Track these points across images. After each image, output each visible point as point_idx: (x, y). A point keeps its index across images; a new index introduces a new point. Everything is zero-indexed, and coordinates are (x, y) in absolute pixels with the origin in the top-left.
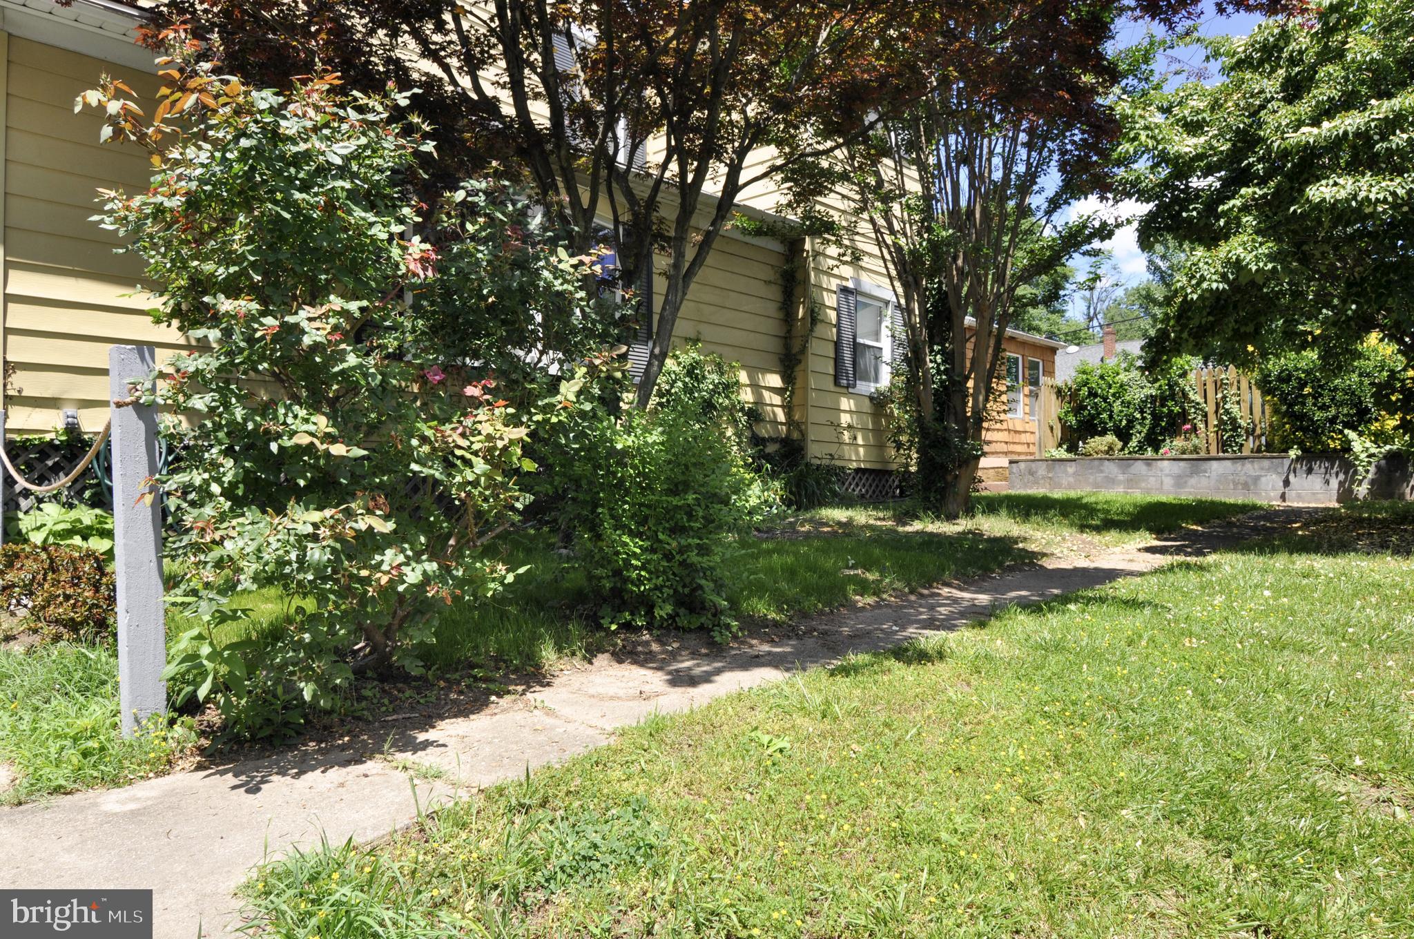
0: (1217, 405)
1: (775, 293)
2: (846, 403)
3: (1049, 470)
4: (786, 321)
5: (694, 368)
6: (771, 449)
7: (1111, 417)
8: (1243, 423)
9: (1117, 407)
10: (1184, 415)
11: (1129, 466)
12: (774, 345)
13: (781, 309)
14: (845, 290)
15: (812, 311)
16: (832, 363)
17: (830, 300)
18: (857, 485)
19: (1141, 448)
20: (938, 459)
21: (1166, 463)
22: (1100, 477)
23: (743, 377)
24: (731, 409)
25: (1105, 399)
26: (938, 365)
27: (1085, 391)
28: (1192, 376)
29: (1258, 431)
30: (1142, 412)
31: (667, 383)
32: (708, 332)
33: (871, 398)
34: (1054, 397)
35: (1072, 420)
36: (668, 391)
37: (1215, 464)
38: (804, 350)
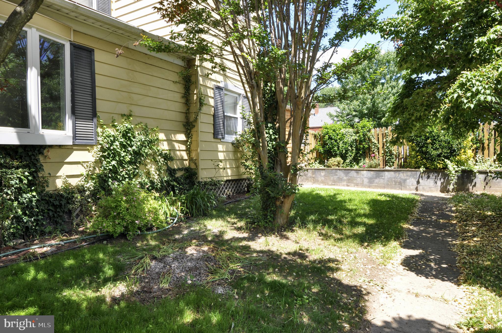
0: (383, 144)
1: (179, 88)
2: (220, 147)
3: (313, 173)
4: (186, 104)
5: (127, 133)
6: (179, 174)
7: (338, 149)
8: (395, 153)
9: (341, 145)
10: (369, 148)
11: (349, 173)
12: (180, 117)
13: (183, 97)
14: (218, 88)
15: (200, 99)
16: (212, 127)
17: (210, 93)
18: (226, 188)
19: (351, 163)
20: (272, 195)
21: (365, 172)
22: (336, 177)
23: (162, 136)
24: (153, 156)
25: (336, 141)
26: (271, 135)
27: (327, 137)
28: (373, 131)
29: (401, 157)
30: (351, 147)
31: (108, 143)
32: (136, 111)
33: (233, 144)
34: (313, 139)
35: (321, 150)
36: (109, 148)
37: (386, 173)
38: (196, 120)
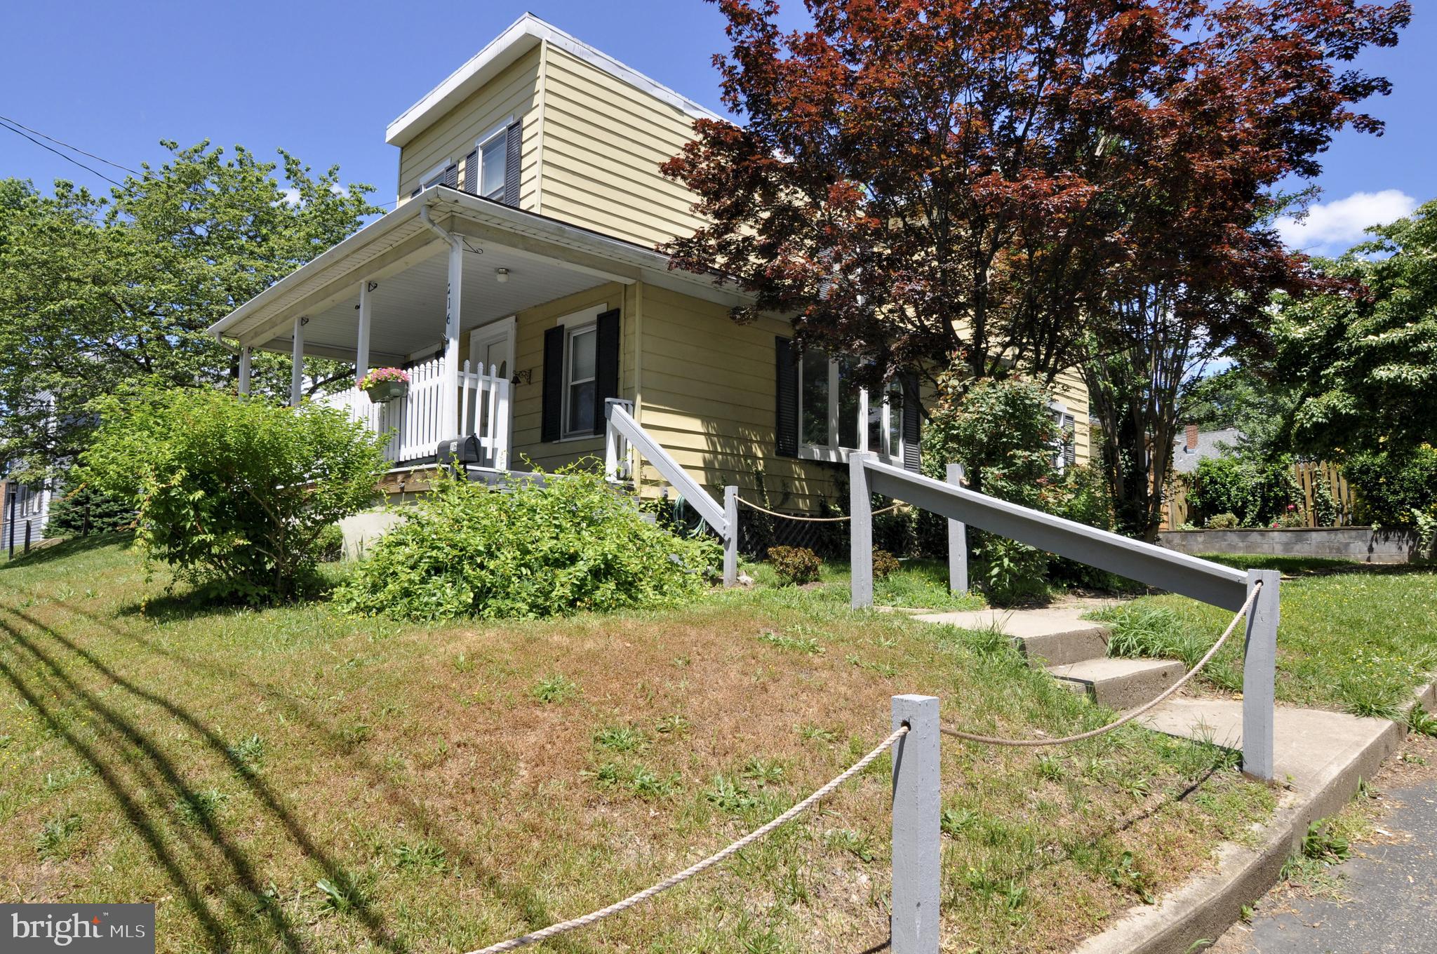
0: (1313, 490)
3: (1183, 539)
7: (1229, 499)
8: (1334, 505)
9: (1233, 492)
10: (1287, 498)
11: (1246, 536)
19: (1254, 523)
21: (1275, 533)
22: (1224, 544)
25: (1224, 486)
26: (1127, 462)
27: (1207, 479)
28: (1292, 469)
29: (1346, 511)
30: (1253, 496)
34: (1182, 484)
35: (1197, 501)
37: (1314, 535)
